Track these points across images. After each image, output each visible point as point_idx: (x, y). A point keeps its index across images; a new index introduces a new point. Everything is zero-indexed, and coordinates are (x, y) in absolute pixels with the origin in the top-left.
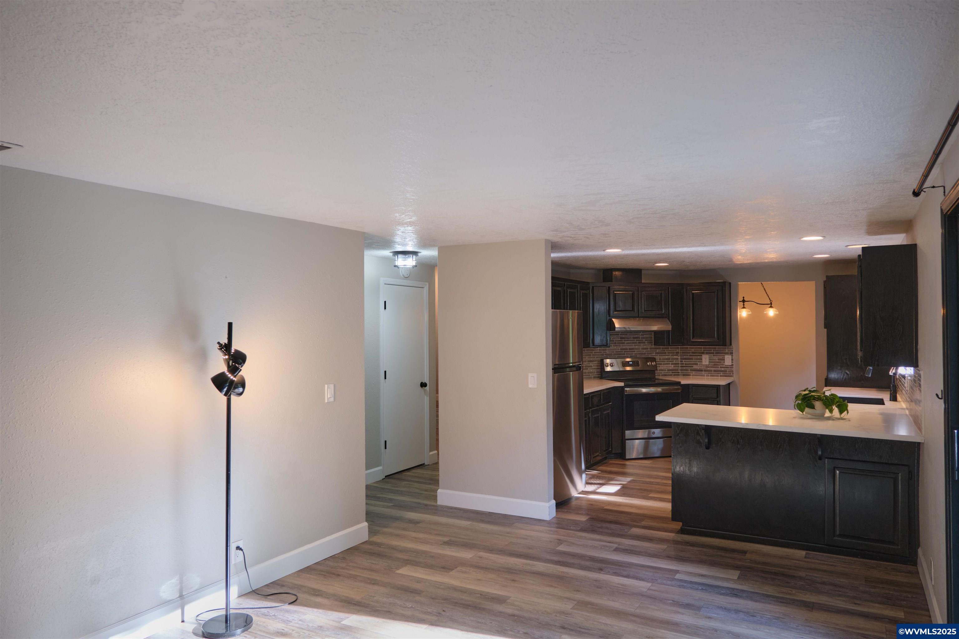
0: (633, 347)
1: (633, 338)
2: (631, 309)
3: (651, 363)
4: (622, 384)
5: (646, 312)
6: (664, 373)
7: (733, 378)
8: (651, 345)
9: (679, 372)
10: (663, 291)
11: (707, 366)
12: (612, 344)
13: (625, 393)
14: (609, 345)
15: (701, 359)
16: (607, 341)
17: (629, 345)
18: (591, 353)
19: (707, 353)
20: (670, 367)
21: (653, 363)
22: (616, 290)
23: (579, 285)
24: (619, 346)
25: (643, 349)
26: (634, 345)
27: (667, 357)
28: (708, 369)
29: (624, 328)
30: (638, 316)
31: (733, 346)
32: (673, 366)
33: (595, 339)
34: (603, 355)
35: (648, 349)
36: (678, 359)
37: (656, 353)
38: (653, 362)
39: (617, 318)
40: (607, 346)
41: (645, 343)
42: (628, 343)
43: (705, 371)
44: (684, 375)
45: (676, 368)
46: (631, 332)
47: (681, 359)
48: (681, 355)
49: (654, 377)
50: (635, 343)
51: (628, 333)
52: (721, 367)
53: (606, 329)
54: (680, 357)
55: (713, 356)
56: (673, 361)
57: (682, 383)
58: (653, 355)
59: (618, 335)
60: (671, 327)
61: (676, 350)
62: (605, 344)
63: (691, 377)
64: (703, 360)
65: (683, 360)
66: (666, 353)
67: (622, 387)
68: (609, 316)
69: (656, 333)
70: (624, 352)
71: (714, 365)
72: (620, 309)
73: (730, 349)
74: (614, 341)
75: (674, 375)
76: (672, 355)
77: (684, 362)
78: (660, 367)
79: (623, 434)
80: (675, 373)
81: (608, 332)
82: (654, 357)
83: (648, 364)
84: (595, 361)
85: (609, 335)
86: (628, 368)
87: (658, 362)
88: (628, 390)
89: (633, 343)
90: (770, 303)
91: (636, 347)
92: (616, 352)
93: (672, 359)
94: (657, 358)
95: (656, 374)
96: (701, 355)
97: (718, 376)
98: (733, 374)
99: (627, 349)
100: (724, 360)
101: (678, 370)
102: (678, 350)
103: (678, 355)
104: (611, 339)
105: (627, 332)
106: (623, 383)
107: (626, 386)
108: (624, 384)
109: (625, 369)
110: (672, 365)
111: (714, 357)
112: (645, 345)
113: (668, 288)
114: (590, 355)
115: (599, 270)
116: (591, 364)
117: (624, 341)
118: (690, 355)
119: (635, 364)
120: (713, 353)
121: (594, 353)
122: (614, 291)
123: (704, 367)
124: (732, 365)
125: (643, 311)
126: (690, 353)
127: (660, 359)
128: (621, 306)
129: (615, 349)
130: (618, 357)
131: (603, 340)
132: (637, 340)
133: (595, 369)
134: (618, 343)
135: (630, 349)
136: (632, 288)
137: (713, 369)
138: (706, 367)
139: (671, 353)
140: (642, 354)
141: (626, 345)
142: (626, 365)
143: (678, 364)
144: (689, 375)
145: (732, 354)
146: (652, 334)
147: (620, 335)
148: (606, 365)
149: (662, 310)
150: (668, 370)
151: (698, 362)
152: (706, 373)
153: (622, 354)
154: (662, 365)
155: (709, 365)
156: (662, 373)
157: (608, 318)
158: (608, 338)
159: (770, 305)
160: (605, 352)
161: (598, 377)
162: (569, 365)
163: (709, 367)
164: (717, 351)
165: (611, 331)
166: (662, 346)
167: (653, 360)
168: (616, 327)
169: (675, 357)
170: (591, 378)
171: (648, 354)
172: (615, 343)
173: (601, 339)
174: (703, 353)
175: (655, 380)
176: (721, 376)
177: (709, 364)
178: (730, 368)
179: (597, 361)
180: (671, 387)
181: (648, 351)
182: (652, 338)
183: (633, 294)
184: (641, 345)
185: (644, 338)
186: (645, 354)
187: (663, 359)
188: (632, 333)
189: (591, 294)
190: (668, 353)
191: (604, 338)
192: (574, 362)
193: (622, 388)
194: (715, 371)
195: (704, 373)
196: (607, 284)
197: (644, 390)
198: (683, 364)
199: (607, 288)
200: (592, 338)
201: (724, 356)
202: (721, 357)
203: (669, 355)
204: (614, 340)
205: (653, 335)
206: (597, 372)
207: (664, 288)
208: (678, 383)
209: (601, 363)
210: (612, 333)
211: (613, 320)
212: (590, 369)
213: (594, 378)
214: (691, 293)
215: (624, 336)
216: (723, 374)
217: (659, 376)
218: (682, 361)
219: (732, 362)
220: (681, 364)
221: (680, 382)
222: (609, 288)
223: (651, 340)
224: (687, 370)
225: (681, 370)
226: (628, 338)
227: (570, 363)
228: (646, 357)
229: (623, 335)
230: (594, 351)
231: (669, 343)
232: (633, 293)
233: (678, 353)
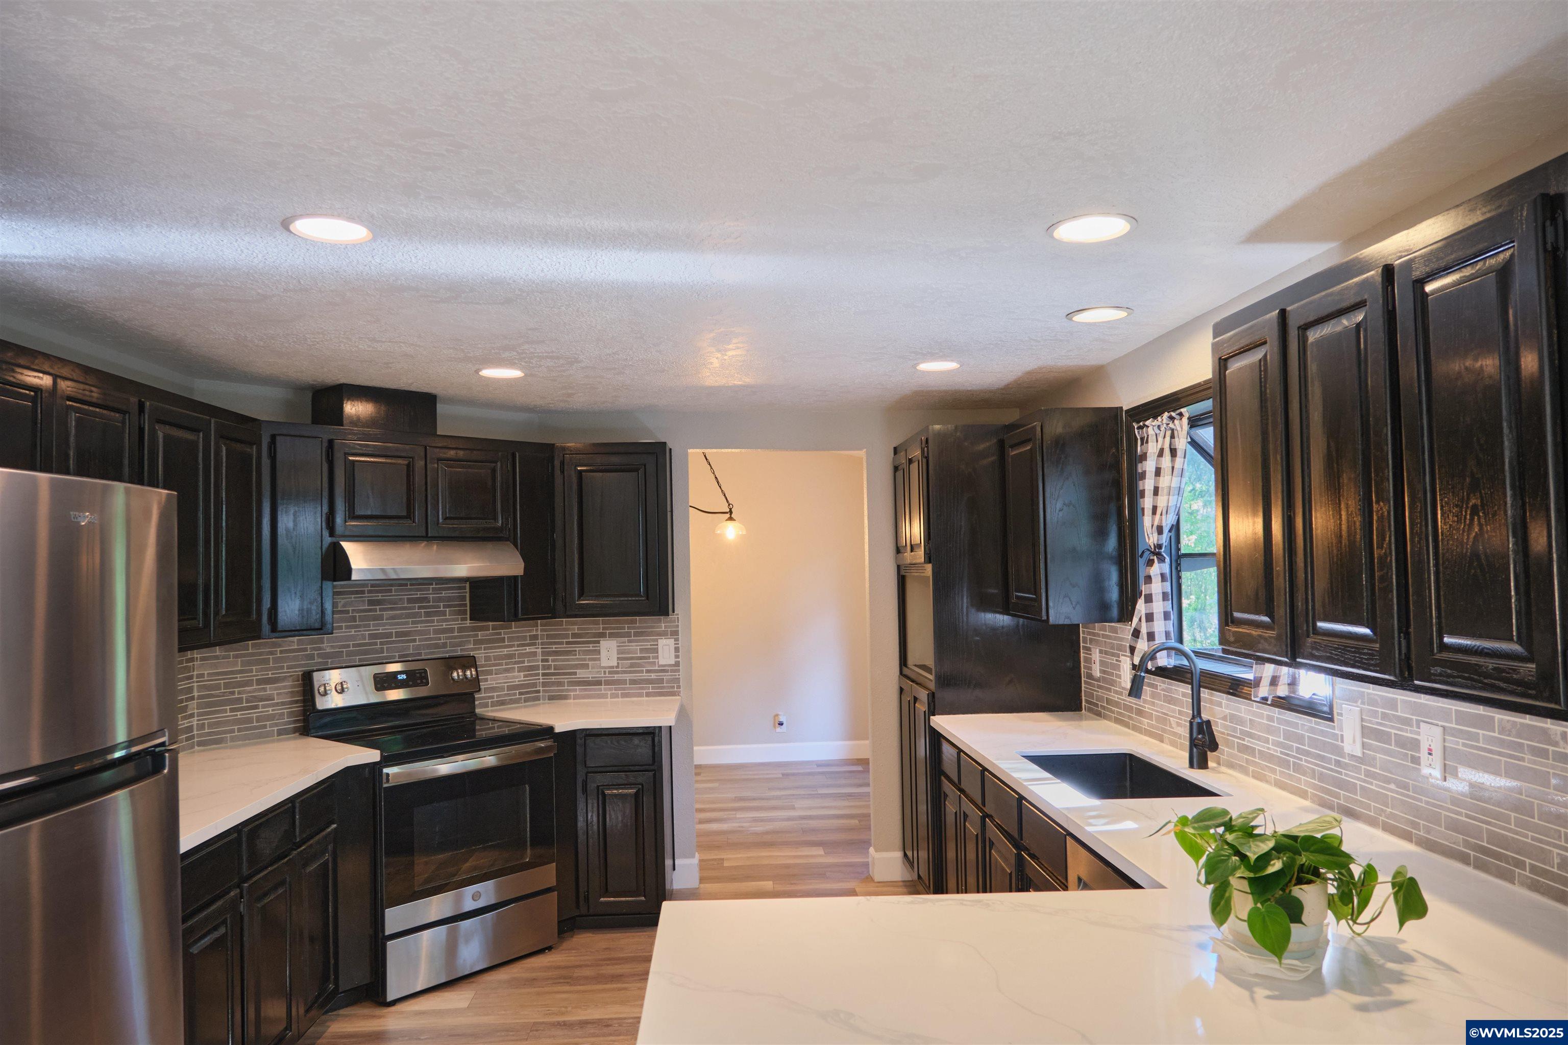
0: (409, 627)
1: (410, 601)
2: (404, 513)
3: (464, 672)
4: (372, 755)
5: (448, 521)
6: (498, 696)
7: (678, 697)
8: (462, 619)
9: (538, 692)
10: (499, 464)
11: (613, 671)
12: (342, 620)
13: (385, 785)
14: (329, 626)
15: (599, 652)
16: (323, 612)
17: (397, 624)
18: (272, 653)
19: (612, 636)
20: (514, 677)
21: (468, 673)
22: (354, 451)
23: (213, 421)
24: (365, 626)
25: (436, 632)
26: (413, 623)
27: (505, 651)
28: (616, 677)
29: (383, 570)
30: (424, 534)
31: (678, 614)
32: (522, 674)
33: (280, 609)
34: (311, 657)
35: (451, 630)
36: (535, 654)
37: (476, 642)
38: (469, 668)
39: (356, 539)
40: (322, 631)
41: (444, 614)
42: (393, 618)
43: (608, 683)
44: (551, 698)
45: (531, 680)
46: (403, 584)
47: (543, 653)
48: (542, 644)
49: (473, 713)
50: (415, 615)
51: (392, 585)
52: (648, 671)
53: (320, 576)
54: (542, 648)
55: (630, 641)
56: (523, 662)
57: (557, 730)
58: (469, 648)
59: (363, 592)
60: (522, 565)
61: (530, 631)
62: (317, 625)
63: (572, 701)
64: (604, 653)
65: (550, 658)
66: (503, 640)
67: (375, 764)
68: (332, 533)
69: (477, 585)
70: (381, 643)
71: (632, 666)
72: (369, 513)
73: (671, 622)
74: (348, 612)
75: (526, 700)
76: (518, 646)
77: (553, 661)
78: (486, 680)
79: (378, 921)
80: (529, 694)
81: (328, 585)
82: (472, 654)
83: (455, 674)
84: (284, 679)
85: (331, 594)
86: (395, 695)
87: (482, 666)
88: (396, 775)
89: (408, 616)
90: (728, 510)
91: (419, 627)
92: (354, 646)
93: (521, 655)
94: (480, 655)
95: (477, 703)
96: (598, 642)
97: (640, 695)
98: (679, 687)
99: (389, 635)
100: (657, 653)
101: (535, 685)
102: (537, 630)
103: (534, 644)
104: (340, 605)
105: (390, 582)
106: (378, 752)
107: (387, 760)
108: (381, 755)
109: (385, 696)
110: (519, 671)
111: (632, 646)
112: (446, 620)
113: (514, 455)
114: (266, 661)
115: (299, 388)
116: (270, 690)
117: (381, 610)
118: (568, 643)
119: (414, 678)
120: (628, 635)
121: (281, 652)
122: (347, 454)
123: (605, 673)
124: (677, 664)
125: (441, 521)
126: (567, 636)
127: (487, 658)
128: (369, 504)
129: (353, 638)
130: (360, 660)
131: (309, 611)
132: (420, 608)
133: (283, 704)
134: (362, 619)
135: (398, 634)
136: (407, 447)
137: (627, 677)
138: (610, 673)
139: (518, 638)
140: (437, 646)
141: (384, 625)
142: (386, 685)
143: (536, 668)
144: (565, 697)
145: (675, 633)
146: (464, 588)
147: (370, 592)
148: (322, 689)
149: (495, 519)
150: (510, 688)
151: (590, 660)
152: (610, 689)
153: (376, 652)
154: (492, 674)
155: (617, 667)
156: (492, 697)
157: (328, 540)
158: (328, 606)
159: (728, 516)
160: (320, 649)
161: (295, 730)
162: (109, 757)
163: (617, 673)
164: (638, 628)
165: (335, 580)
166: (491, 621)
167: (469, 662)
168: (353, 566)
169: (528, 649)
170: (269, 735)
171: (454, 645)
172: (354, 619)
173: (301, 610)
174: (602, 635)
175: (475, 721)
176: (648, 695)
177: (618, 663)
178: (672, 671)
179: (290, 679)
180: (528, 747)
181: (455, 637)
182: (464, 598)
183: (410, 468)
184: (433, 621)
185: (440, 600)
186: (444, 645)
187: (496, 658)
188: (406, 585)
189: (266, 462)
190: (510, 639)
191: (311, 603)
192: (134, 736)
193: (374, 769)
194: (633, 682)
195: (605, 689)
196: (327, 432)
197: (444, 767)
198: (549, 667)
199: (325, 444)
200: (269, 606)
201: (657, 640)
202: (648, 645)
203: (512, 646)
204: (350, 609)
205: (468, 590)
206: (291, 714)
207: (500, 454)
208: (548, 731)
209: (304, 685)
210: (342, 586)
211: (345, 545)
212: (264, 706)
213: (280, 733)
214: (573, 473)
215: (380, 596)
216: (653, 688)
217: (486, 705)
218: (547, 661)
219: (677, 657)
220: (544, 667)
221: (550, 729)
222: (331, 442)
223: (460, 605)
224: (560, 684)
225: (544, 684)
226: (390, 602)
227: (113, 749)
228: (447, 655)
229: (377, 592)
230: (280, 646)
231: (516, 615)
232: (409, 463)
233: (535, 637)
